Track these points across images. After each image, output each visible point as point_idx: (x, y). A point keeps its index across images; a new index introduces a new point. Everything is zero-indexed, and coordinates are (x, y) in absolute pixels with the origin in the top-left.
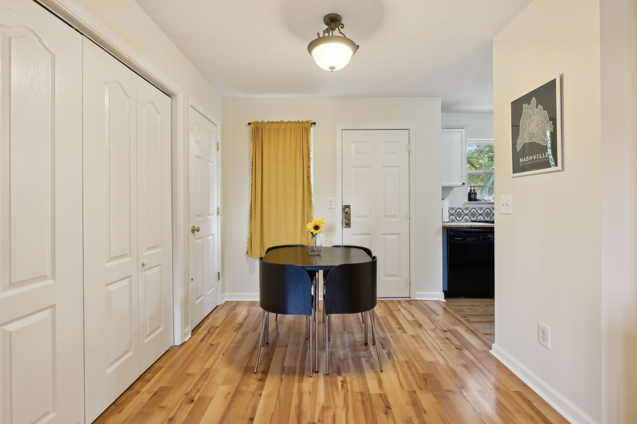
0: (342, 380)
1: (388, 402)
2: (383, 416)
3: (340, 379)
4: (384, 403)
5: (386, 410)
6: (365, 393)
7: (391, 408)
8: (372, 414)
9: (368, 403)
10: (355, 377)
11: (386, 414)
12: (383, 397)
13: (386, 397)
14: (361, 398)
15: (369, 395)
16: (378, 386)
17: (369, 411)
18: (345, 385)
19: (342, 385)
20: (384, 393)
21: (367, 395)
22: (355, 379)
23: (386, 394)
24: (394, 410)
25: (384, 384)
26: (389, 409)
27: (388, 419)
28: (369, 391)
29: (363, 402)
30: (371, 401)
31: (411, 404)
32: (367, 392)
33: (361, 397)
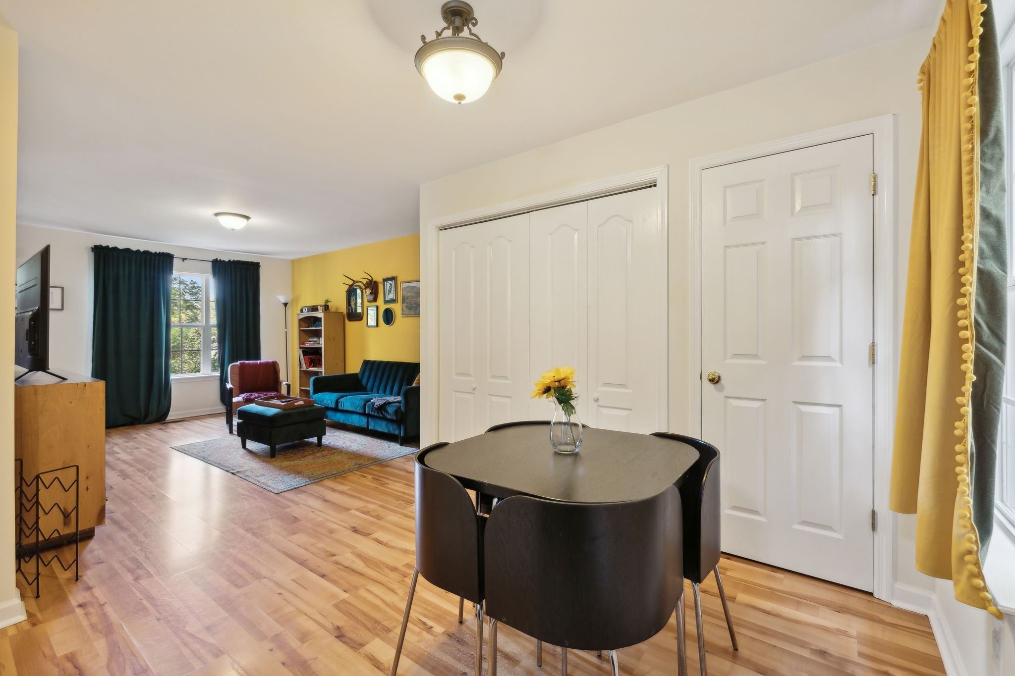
0: (432, 629)
1: (344, 642)
2: (340, 624)
3: (439, 629)
4: (349, 638)
5: (341, 632)
6: (385, 634)
7: (336, 637)
8: (354, 617)
9: (369, 625)
10: (422, 645)
11: (338, 628)
12: (356, 646)
13: (351, 647)
14: (384, 624)
15: (377, 635)
16: (375, 655)
17: (360, 617)
18: (422, 626)
19: (425, 624)
20: (359, 651)
21: (380, 633)
22: (418, 642)
23: (355, 652)
24: (331, 639)
25: (369, 665)
26: (337, 635)
27: (332, 623)
28: (383, 639)
29: (377, 622)
30: (368, 629)
31: (310, 662)
32: (383, 636)
33: (386, 627)
